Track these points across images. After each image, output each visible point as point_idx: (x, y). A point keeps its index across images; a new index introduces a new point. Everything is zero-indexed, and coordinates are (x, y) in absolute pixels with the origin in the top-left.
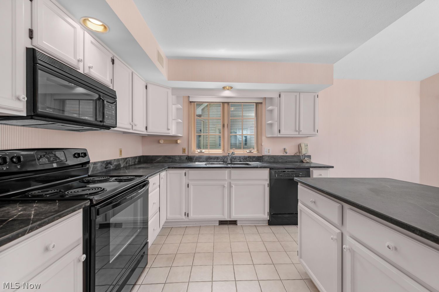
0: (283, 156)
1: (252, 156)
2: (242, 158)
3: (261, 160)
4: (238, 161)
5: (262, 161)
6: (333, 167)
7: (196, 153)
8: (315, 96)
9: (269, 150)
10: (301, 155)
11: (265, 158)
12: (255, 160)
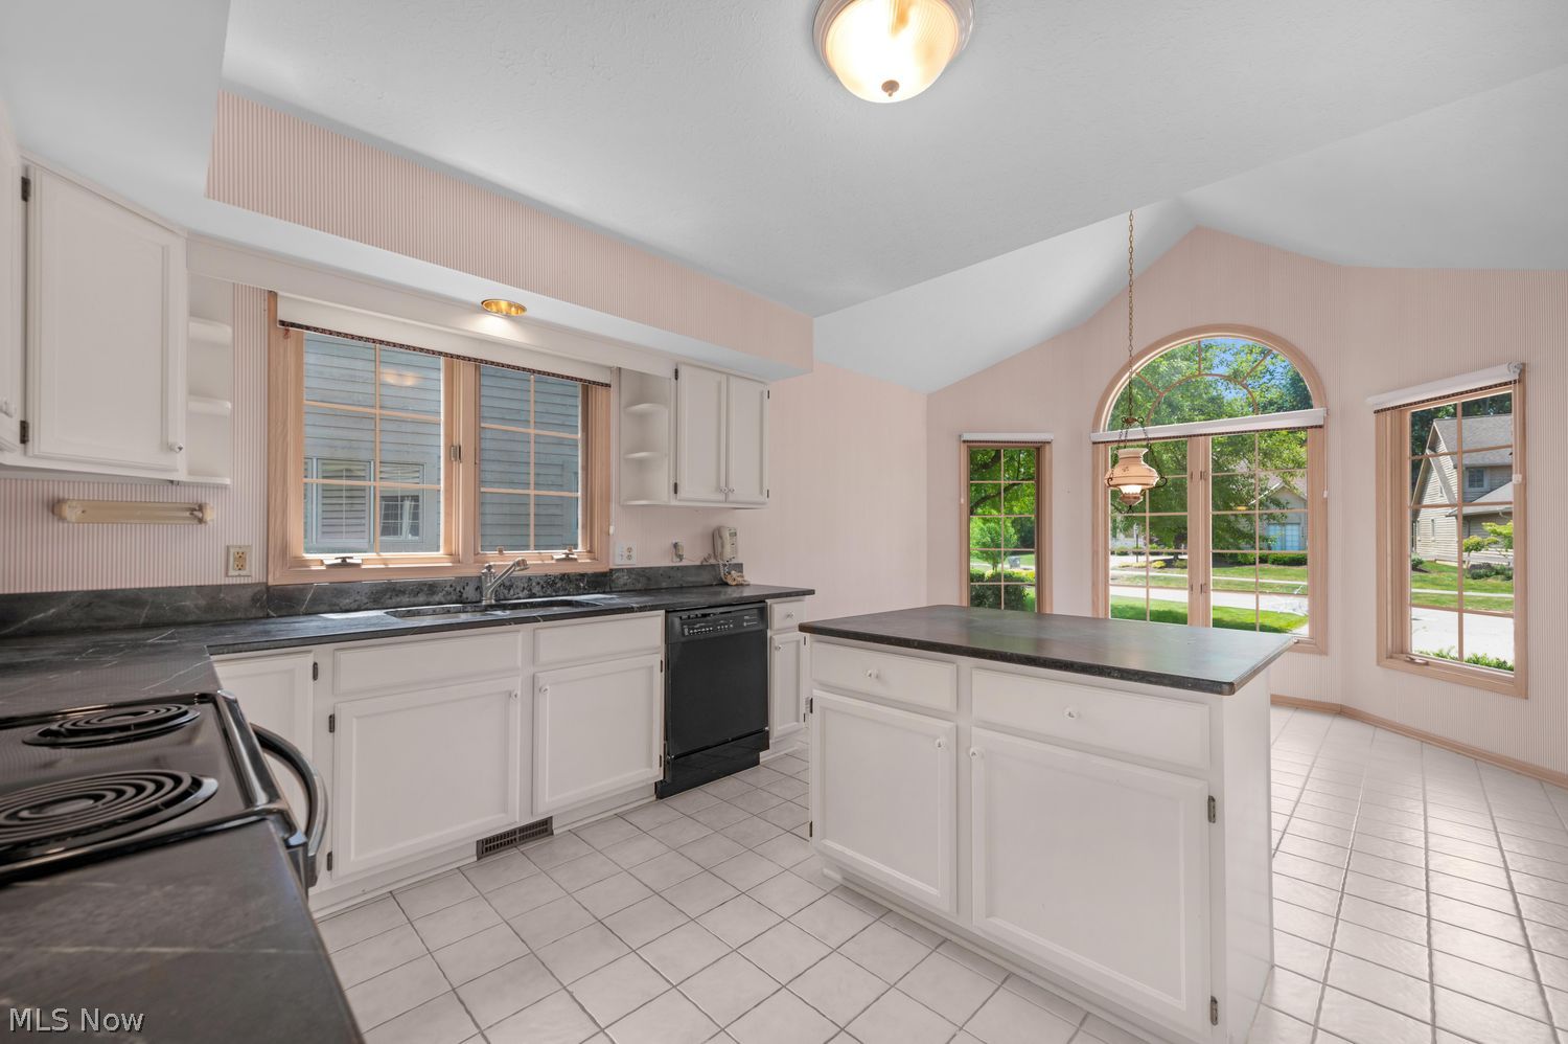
0: (673, 568)
1: (576, 574)
2: (538, 583)
3: (605, 585)
4: (520, 595)
5: (608, 589)
6: (811, 592)
7: (314, 568)
8: (762, 393)
9: (630, 550)
10: (721, 562)
11: (618, 578)
12: (584, 588)
